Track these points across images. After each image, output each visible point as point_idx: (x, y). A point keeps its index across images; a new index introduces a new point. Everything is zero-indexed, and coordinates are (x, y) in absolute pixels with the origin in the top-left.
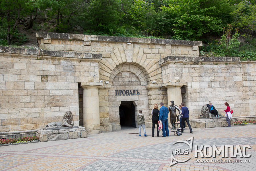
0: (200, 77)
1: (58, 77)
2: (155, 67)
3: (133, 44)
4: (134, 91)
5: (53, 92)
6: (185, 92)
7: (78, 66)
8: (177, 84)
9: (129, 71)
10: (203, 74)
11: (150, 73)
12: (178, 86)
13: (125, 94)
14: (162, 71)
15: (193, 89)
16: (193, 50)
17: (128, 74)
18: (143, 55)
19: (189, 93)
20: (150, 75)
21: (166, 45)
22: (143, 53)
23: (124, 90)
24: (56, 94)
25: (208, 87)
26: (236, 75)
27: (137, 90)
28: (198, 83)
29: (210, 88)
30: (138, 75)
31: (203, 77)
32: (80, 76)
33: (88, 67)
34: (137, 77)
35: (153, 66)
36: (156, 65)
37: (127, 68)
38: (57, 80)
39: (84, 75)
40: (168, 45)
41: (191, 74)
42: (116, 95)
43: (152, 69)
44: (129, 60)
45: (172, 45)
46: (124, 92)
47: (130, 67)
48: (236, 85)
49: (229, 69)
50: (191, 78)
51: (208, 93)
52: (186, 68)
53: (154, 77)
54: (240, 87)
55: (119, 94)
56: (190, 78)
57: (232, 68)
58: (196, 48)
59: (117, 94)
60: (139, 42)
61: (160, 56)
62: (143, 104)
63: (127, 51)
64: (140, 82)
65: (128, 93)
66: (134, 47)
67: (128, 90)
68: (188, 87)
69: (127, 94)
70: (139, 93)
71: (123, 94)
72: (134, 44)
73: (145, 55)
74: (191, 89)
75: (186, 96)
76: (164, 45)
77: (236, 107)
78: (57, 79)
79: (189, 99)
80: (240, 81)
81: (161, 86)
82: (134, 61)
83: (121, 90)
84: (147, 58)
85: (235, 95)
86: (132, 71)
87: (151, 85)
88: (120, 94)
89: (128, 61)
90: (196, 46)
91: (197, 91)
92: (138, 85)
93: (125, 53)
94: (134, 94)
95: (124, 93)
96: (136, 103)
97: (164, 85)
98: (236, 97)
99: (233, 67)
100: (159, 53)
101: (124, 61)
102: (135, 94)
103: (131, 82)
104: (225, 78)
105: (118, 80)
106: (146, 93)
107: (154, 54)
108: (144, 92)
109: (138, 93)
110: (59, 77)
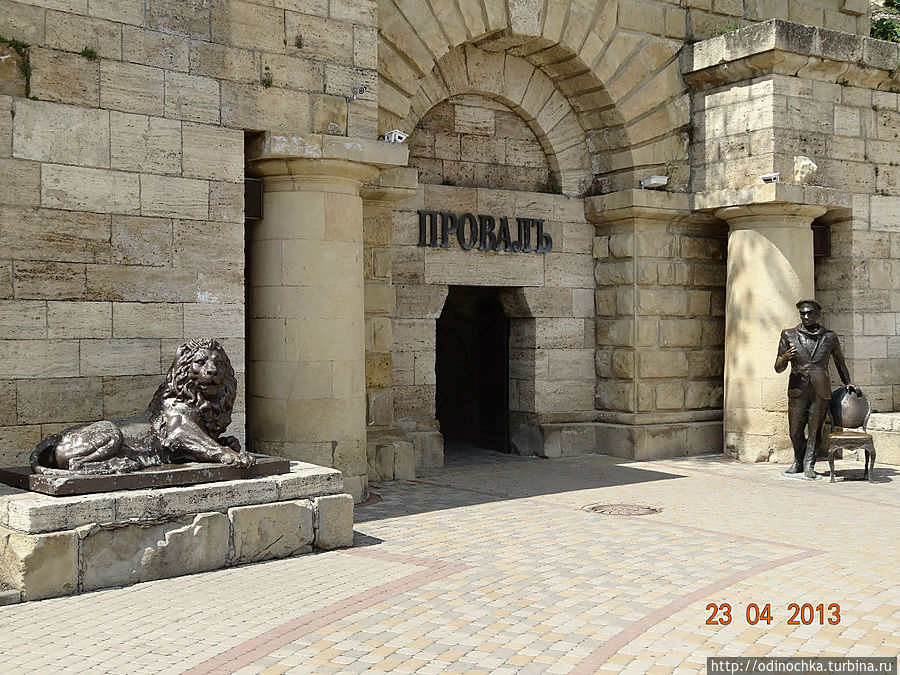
1: (104, 65)
2: (661, 84)
4: (524, 224)
5: (65, 186)
9: (496, 99)
11: (631, 123)
13: (473, 238)
15: (878, 237)
20: (633, 133)
23: (469, 216)
24: (90, 205)
27: (539, 224)
32: (256, 83)
33: (315, 23)
35: (651, 82)
36: (663, 74)
37: (488, 77)
38: (98, 91)
42: (422, 243)
43: (642, 98)
44: (525, 23)
46: (467, 227)
47: (508, 70)
50: (868, 170)
53: (651, 146)
55: (439, 242)
59: (428, 241)
62: (566, 312)
65: (489, 234)
67: (491, 220)
68: (854, 224)
69: (483, 241)
70: (549, 240)
71: (461, 240)
73: (610, 4)
74: (868, 236)
78: (94, 87)
82: (551, 35)
83: (452, 217)
84: (622, 22)
86: (514, 98)
88: (444, 239)
89: (516, 29)
94: (522, 245)
95: (467, 236)
96: (531, 302)
101: (496, 21)
102: (527, 245)
103: (506, 165)
106: (586, 245)
107: (659, 8)
108: (572, 235)
109: (545, 242)
110: (113, 67)
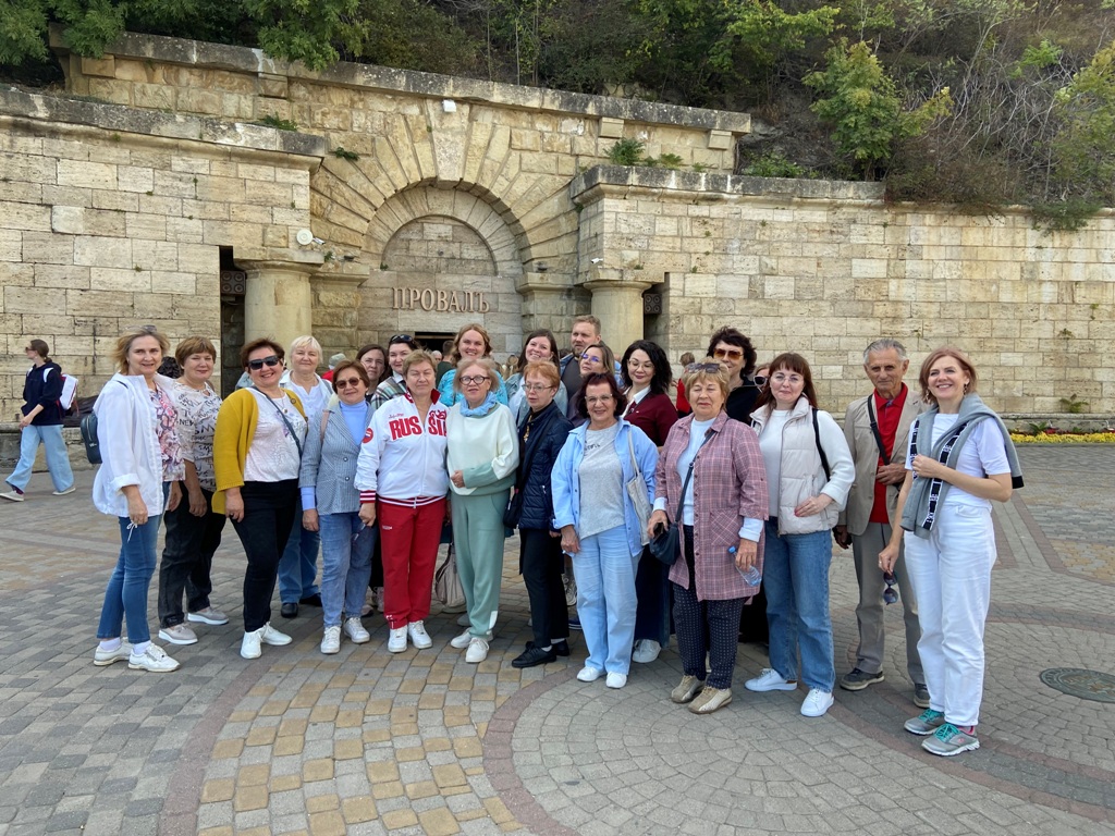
0: (723, 257)
1: (128, 216)
2: (553, 206)
3: (466, 109)
5: (105, 278)
6: (660, 310)
7: (216, 179)
8: (629, 277)
9: (451, 218)
10: (735, 246)
11: (530, 230)
12: (631, 286)
14: (579, 223)
15: (691, 300)
16: (710, 146)
17: (450, 227)
18: (509, 155)
19: (671, 316)
20: (531, 237)
21: (604, 119)
22: (506, 147)
24: (120, 288)
25: (749, 298)
26: (865, 253)
27: (480, 295)
28: (712, 277)
29: (757, 299)
30: (485, 233)
31: (735, 258)
32: (226, 220)
33: (265, 185)
34: (484, 242)
35: (545, 204)
36: (555, 200)
37: (441, 204)
38: (125, 229)
39: (245, 216)
40: (611, 120)
41: (686, 241)
42: (395, 307)
43: (538, 215)
44: (449, 174)
45: (627, 122)
46: (428, 297)
47: (458, 200)
48: (861, 293)
49: (840, 230)
50: (684, 257)
51: (747, 319)
52: (668, 219)
53: (546, 245)
54: (872, 303)
55: (407, 305)
56: (681, 259)
57: (852, 227)
58: (722, 139)
59: (400, 306)
60: (491, 100)
61: (577, 162)
63: (442, 136)
64: (495, 263)
66: (471, 119)
67: (445, 293)
68: (672, 293)
69: (439, 305)
70: (487, 304)
72: (471, 106)
73: (515, 155)
74: (683, 300)
75: (661, 328)
76: (597, 119)
77: (850, 377)
78: (122, 226)
79: (671, 336)
80: (878, 280)
81: (569, 282)
82: (470, 179)
84: (524, 167)
85: (850, 330)
86: (463, 217)
87: (534, 278)
88: (411, 305)
89: (444, 177)
90: (723, 133)
91: (705, 309)
92: (485, 273)
93: (432, 141)
97: (580, 280)
98: (853, 340)
99: (855, 222)
100: (572, 149)
101: (428, 173)
103: (461, 259)
104: (818, 265)
105: (408, 249)
106: (516, 307)
107: (553, 156)
108: (507, 301)
109: (484, 306)
110: (134, 216)
